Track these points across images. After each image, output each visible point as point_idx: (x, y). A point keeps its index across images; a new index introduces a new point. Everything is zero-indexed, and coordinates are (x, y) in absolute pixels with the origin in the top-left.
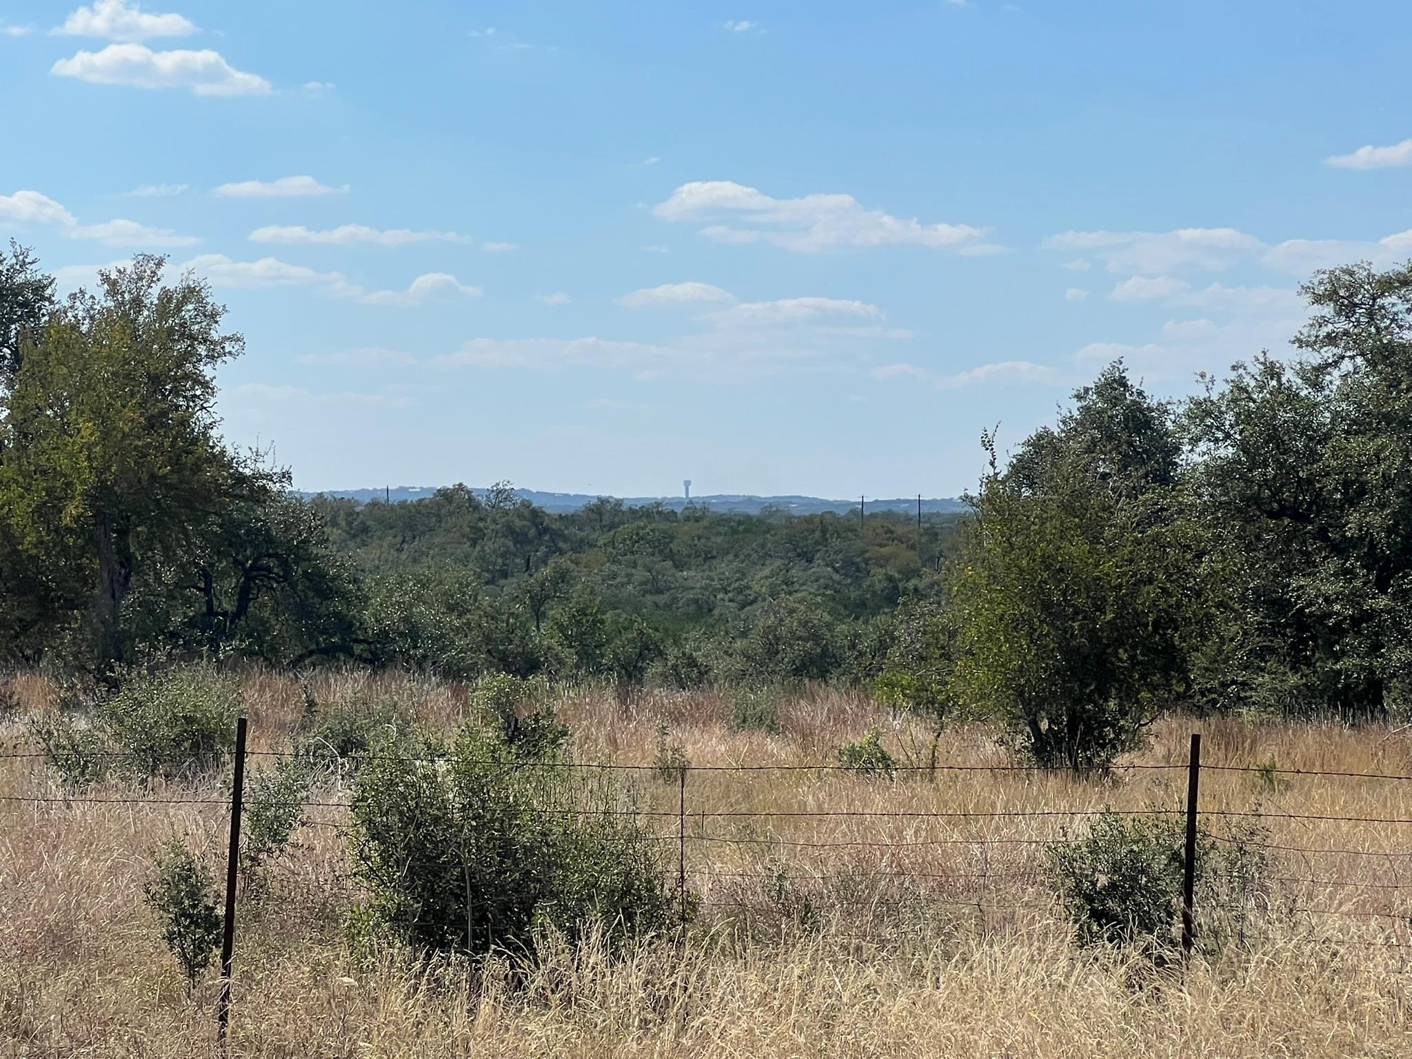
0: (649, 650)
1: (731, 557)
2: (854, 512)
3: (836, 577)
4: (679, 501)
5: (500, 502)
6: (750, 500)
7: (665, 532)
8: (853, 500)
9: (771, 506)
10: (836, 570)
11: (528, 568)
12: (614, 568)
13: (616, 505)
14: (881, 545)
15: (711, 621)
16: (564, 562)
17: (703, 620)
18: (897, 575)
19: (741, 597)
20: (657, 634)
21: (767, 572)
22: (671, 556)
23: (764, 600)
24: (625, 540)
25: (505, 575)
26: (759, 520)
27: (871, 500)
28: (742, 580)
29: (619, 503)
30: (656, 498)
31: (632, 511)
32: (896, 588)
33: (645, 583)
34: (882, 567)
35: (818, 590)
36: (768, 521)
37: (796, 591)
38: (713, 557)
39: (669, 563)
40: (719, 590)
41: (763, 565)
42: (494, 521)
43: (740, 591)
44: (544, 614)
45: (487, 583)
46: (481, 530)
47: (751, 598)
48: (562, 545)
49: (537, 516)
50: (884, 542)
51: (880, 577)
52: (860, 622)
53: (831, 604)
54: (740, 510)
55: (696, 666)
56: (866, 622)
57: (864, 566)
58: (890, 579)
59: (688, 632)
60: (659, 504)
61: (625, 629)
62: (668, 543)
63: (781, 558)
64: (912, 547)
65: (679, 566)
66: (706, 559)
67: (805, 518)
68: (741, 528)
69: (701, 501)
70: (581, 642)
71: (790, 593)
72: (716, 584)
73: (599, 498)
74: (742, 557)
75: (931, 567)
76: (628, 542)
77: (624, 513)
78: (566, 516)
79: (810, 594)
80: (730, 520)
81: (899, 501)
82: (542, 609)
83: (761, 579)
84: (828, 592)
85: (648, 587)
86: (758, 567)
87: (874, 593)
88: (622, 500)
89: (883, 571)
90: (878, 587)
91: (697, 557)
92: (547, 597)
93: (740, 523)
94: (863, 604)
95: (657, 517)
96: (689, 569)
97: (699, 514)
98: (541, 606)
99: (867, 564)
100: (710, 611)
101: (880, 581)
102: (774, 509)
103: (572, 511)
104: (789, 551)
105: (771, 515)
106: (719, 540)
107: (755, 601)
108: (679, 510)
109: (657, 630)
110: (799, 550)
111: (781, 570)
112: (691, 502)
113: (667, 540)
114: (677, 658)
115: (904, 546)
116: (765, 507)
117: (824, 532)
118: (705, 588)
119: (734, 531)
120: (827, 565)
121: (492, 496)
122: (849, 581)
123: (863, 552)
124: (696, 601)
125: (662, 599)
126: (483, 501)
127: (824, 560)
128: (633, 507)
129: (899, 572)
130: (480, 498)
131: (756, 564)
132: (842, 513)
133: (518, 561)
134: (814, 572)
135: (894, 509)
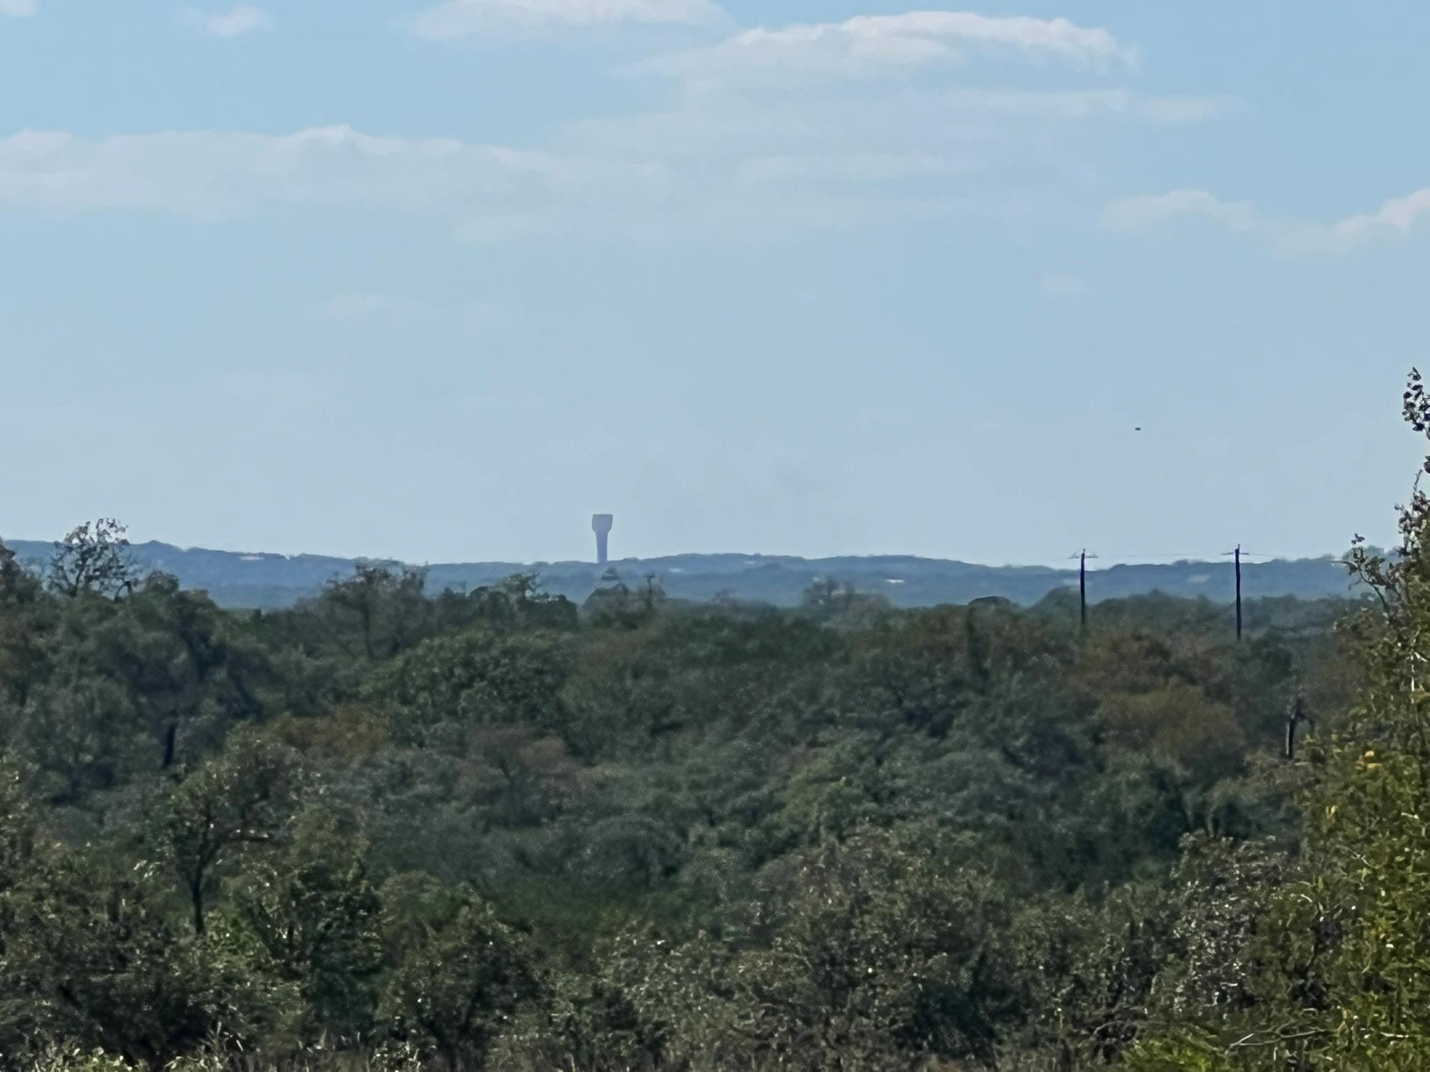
0: (504, 980)
1: (723, 723)
2: (1058, 597)
3: (1013, 776)
4: (581, 572)
5: (89, 579)
6: (774, 568)
7: (543, 656)
8: (1057, 566)
9: (832, 586)
10: (1012, 758)
11: (169, 759)
12: (408, 755)
13: (406, 584)
14: (1135, 689)
15: (673, 899)
16: (266, 740)
17: (648, 899)
18: (1179, 772)
19: (751, 834)
20: (522, 937)
21: (823, 762)
22: (561, 721)
23: (815, 841)
24: (434, 679)
25: (107, 778)
26: (799, 623)
27: (1106, 564)
28: (754, 786)
29: (416, 578)
30: (518, 566)
31: (451, 600)
32: (1176, 804)
33: (491, 796)
34: (1137, 747)
35: (961, 813)
36: (824, 625)
37: (902, 817)
38: (676, 727)
39: (554, 744)
40: (691, 816)
41: (813, 744)
42: (77, 631)
43: (752, 816)
44: (213, 885)
45: (58, 801)
46: (39, 655)
47: (781, 834)
48: (263, 695)
49: (192, 616)
50: (1144, 679)
51: (1134, 776)
52: (1078, 898)
53: (1000, 850)
54: (745, 595)
55: (632, 1024)
56: (1096, 899)
57: (1088, 744)
58: (1160, 780)
59: (609, 933)
60: (522, 581)
61: (438, 926)
62: (552, 689)
63: (862, 725)
64: (1219, 693)
65: (582, 751)
66: (655, 731)
67: (926, 616)
68: (752, 645)
69: (640, 572)
70: (316, 963)
71: (887, 822)
72: (684, 799)
73: (360, 565)
74: (754, 724)
75: (1270, 748)
76: (443, 687)
77: (429, 605)
78: (273, 618)
79: (943, 822)
80: (718, 622)
81: (1182, 567)
82: (208, 871)
83: (810, 782)
84: (991, 818)
85: (499, 808)
86: (800, 749)
87: (1120, 819)
88: (427, 569)
89: (1140, 759)
90: (1130, 803)
91: (630, 725)
92: (222, 838)
93: (747, 631)
94: (1088, 850)
95: (521, 618)
96: (611, 758)
97: (636, 606)
98: (203, 864)
99: (1097, 740)
100: (670, 871)
101: (1134, 786)
102: (840, 591)
103: (287, 603)
104: (883, 705)
105: (833, 607)
106: (693, 676)
107: (792, 842)
108: (578, 598)
109: (522, 927)
110: (907, 704)
111: (862, 759)
112: (612, 572)
113: (549, 680)
114: (579, 1003)
115: (1199, 689)
116: (818, 587)
117: (977, 655)
118: (655, 809)
119: (732, 654)
120: (988, 744)
121: (70, 560)
122: (1048, 787)
123: (1085, 707)
124: (631, 846)
125: (534, 842)
126: (44, 575)
127: (978, 729)
128: (456, 590)
129: (1185, 761)
130: (35, 568)
131: (794, 742)
132: (1026, 601)
133: (142, 737)
134: (952, 766)
135: (1171, 589)
